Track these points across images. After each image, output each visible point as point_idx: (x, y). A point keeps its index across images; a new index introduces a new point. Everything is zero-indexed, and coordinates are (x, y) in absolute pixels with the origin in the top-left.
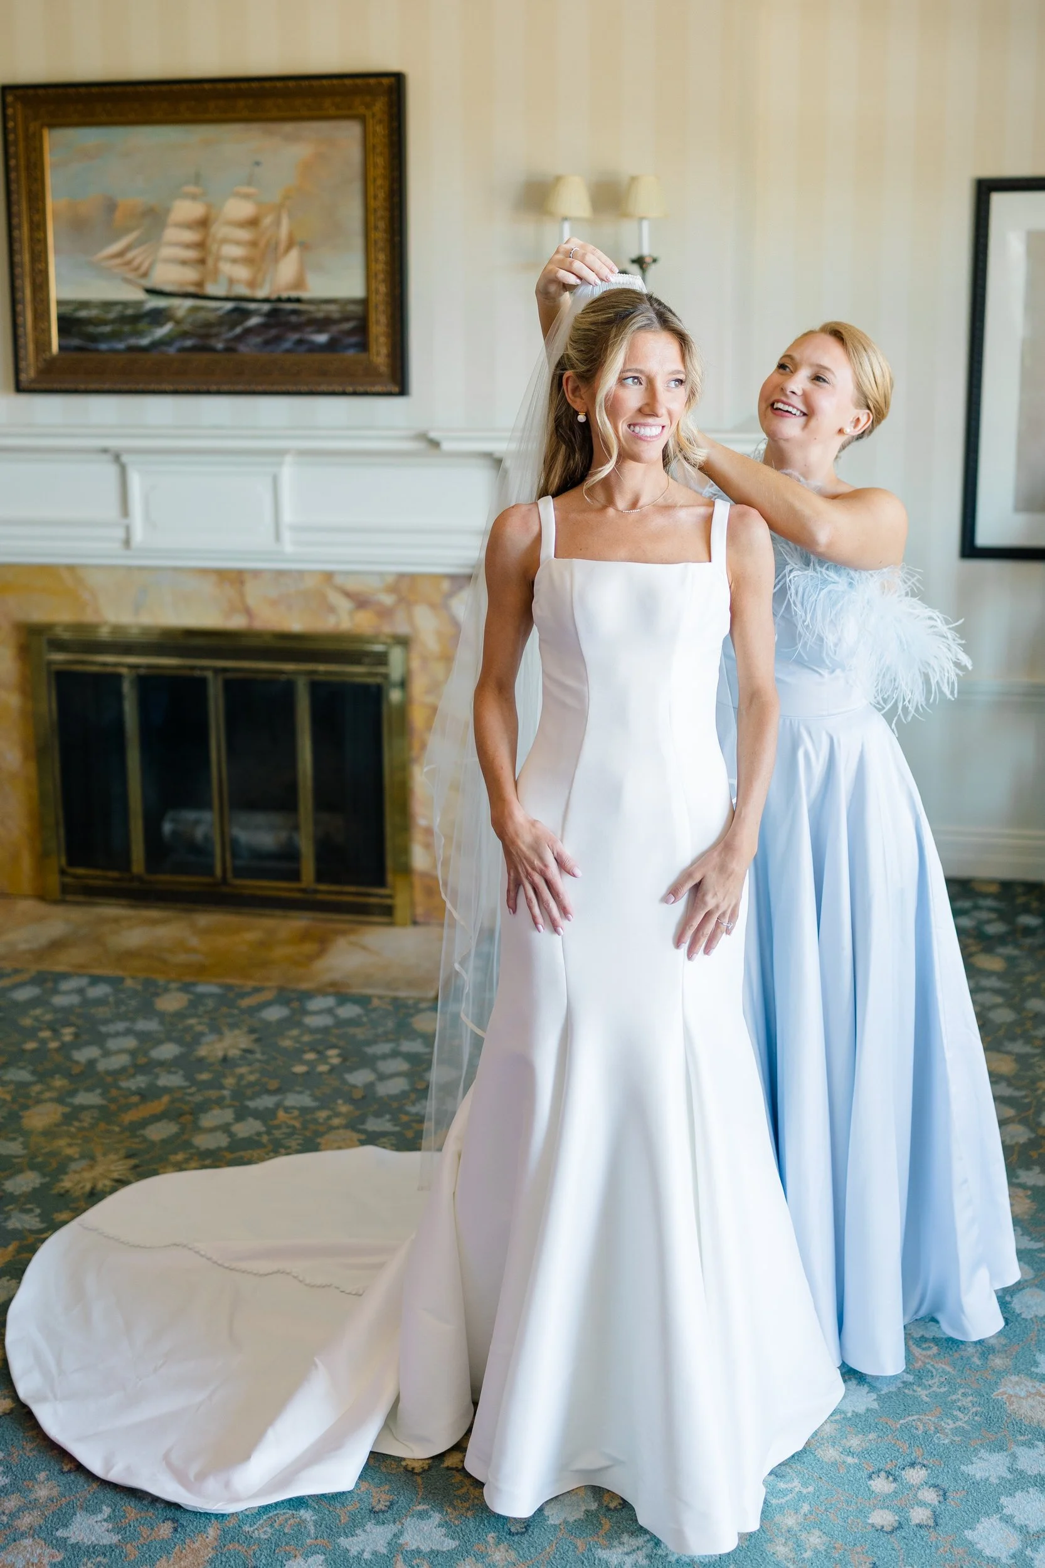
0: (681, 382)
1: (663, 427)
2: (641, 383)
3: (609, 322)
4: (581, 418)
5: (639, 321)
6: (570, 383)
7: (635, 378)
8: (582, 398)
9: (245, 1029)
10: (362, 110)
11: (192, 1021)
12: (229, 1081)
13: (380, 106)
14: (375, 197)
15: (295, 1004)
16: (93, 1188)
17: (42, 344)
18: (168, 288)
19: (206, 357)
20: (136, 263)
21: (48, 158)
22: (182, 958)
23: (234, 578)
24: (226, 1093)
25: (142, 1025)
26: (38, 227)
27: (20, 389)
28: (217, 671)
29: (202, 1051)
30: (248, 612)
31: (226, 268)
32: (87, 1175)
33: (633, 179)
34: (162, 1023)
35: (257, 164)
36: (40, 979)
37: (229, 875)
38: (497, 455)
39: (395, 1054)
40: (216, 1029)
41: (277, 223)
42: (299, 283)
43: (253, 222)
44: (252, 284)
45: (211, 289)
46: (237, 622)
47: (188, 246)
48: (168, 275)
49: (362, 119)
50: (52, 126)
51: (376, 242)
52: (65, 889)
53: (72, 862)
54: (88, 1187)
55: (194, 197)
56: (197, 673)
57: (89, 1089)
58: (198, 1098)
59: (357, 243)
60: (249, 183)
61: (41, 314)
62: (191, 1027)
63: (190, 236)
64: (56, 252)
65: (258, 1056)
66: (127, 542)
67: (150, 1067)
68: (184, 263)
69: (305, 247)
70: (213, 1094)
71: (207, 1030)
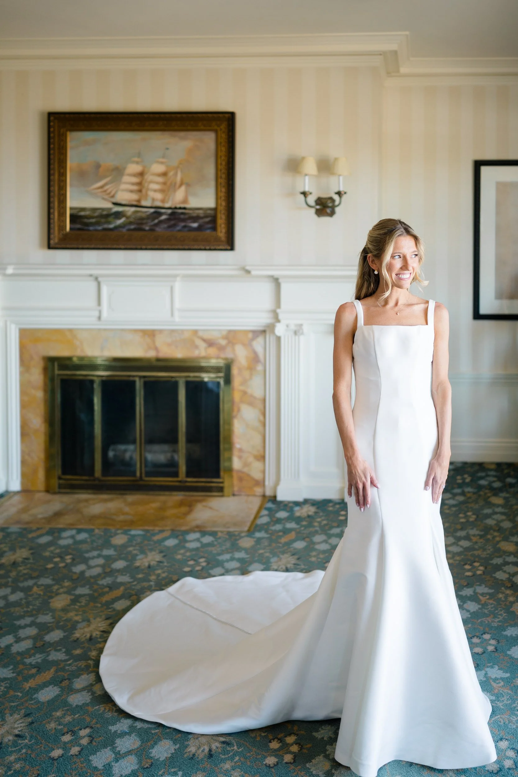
0: (416, 255)
1: (410, 274)
2: (400, 257)
3: (385, 234)
4: (376, 272)
5: (398, 233)
6: (370, 259)
7: (398, 256)
8: (376, 265)
9: (157, 551)
10: (216, 127)
11: (131, 549)
12: (153, 578)
13: (224, 126)
14: (221, 164)
15: (181, 537)
16: (91, 636)
17: (62, 227)
18: (123, 202)
19: (140, 233)
20: (108, 191)
21: (69, 144)
22: (122, 518)
23: (150, 334)
24: (152, 583)
25: (106, 552)
26: (63, 175)
27: (50, 247)
28: (140, 377)
29: (137, 564)
30: (156, 349)
31: (151, 194)
32: (86, 630)
33: (336, 159)
34: (115, 550)
35: (167, 149)
36: (51, 532)
37: (143, 475)
38: (276, 277)
39: (232, 559)
40: (143, 552)
41: (176, 174)
42: (185, 201)
43: (165, 174)
44: (163, 201)
45: (144, 203)
46: (151, 354)
47: (133, 184)
48: (124, 196)
49: (216, 131)
50: (71, 130)
51: (221, 184)
52: (60, 486)
53: (64, 472)
54: (88, 636)
55: (137, 163)
56: (132, 379)
57: (83, 586)
58: (138, 587)
59: (213, 183)
60: (163, 157)
61: (62, 214)
62: (130, 552)
63: (135, 180)
64: (71, 186)
65: (165, 564)
66: (99, 318)
67: (112, 573)
68: (132, 191)
69: (188, 185)
70: (145, 584)
71: (138, 553)
